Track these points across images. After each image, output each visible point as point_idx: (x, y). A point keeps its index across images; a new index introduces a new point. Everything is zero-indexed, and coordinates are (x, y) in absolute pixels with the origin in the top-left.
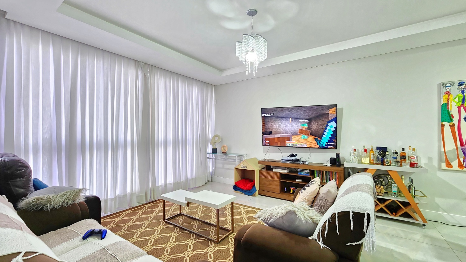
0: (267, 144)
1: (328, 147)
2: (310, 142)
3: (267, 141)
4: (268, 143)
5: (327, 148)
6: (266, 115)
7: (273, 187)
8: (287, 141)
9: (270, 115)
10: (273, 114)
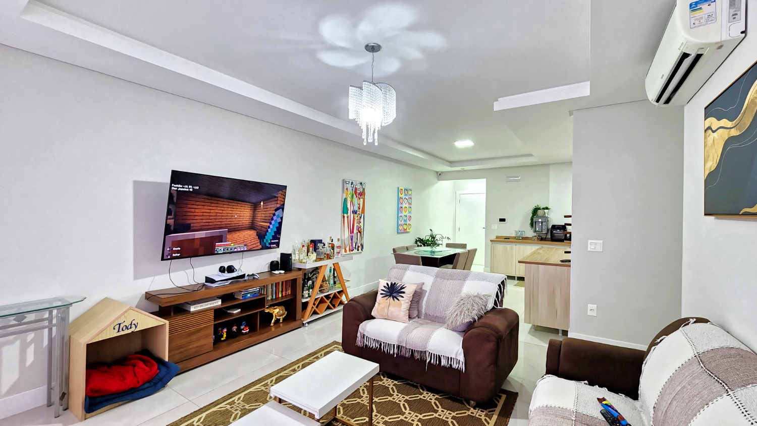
0: (174, 255)
1: (271, 246)
2: (253, 241)
3: (174, 249)
4: (177, 252)
5: (270, 248)
6: (184, 188)
7: (199, 345)
8: (216, 244)
9: (191, 190)
10: (198, 188)
